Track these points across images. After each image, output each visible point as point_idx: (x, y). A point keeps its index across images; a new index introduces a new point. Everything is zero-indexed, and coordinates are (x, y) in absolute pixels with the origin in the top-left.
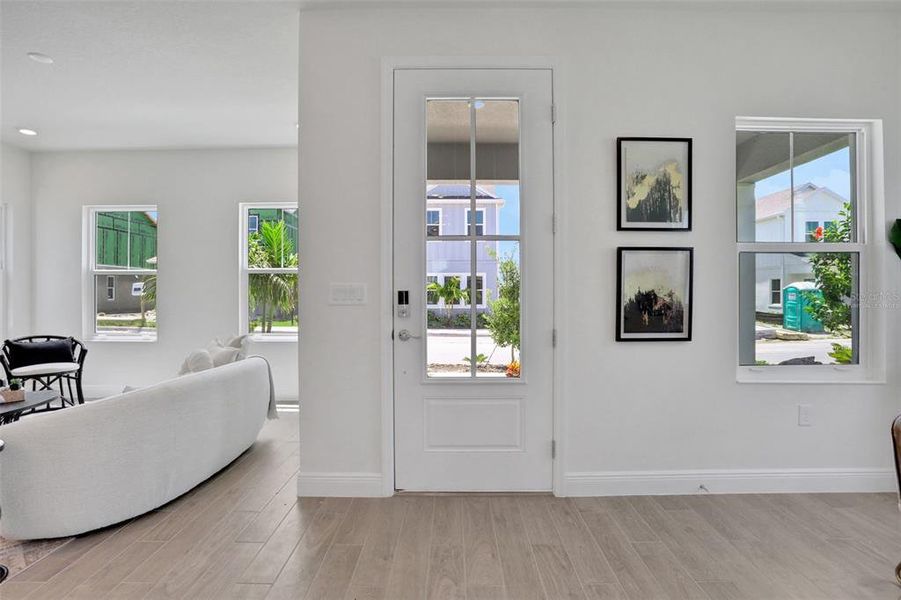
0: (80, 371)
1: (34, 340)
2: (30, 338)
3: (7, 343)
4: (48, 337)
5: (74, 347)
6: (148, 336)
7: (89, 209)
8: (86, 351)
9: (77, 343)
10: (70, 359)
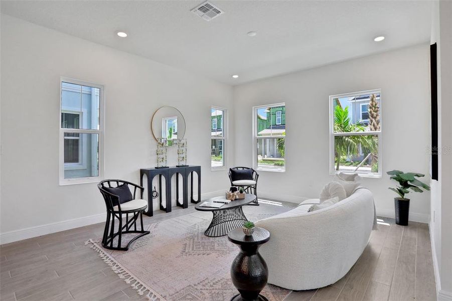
0: (256, 185)
1: (239, 169)
2: (237, 168)
3: (231, 169)
4: (243, 168)
5: (253, 173)
6: (282, 170)
7: (255, 108)
8: (258, 175)
9: (254, 171)
10: (252, 179)
